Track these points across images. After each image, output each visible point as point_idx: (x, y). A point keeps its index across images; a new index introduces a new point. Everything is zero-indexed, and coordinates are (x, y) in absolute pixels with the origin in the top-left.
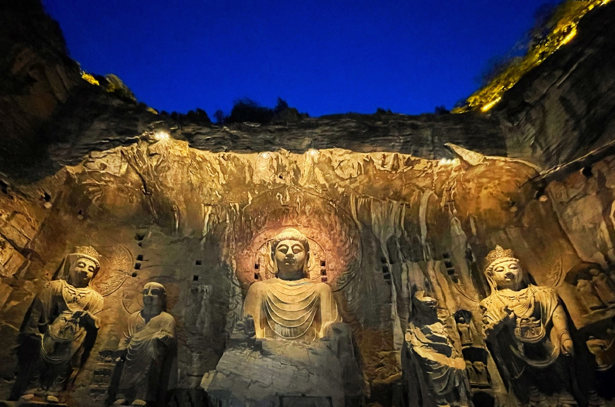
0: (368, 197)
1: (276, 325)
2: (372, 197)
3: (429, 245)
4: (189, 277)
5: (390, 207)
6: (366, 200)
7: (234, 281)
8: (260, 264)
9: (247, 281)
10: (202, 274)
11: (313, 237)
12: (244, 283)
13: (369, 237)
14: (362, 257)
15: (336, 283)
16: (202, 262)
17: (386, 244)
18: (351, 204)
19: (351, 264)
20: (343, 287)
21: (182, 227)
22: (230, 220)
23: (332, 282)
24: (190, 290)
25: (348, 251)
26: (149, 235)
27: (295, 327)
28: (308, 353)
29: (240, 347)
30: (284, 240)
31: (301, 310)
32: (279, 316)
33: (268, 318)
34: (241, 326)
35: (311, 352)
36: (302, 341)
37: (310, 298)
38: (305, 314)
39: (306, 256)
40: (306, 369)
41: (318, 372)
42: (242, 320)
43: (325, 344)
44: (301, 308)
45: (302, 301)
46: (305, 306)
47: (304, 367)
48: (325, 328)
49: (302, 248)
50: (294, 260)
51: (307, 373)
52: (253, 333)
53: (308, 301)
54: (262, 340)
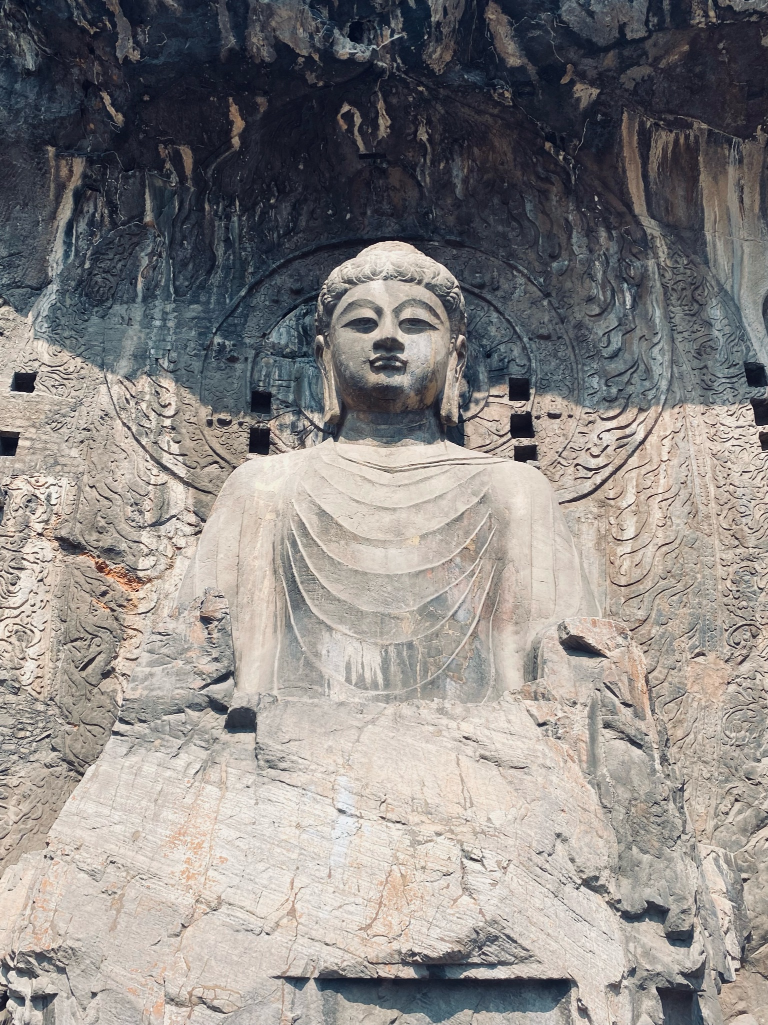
0: (690, 126)
1: (326, 635)
2: (704, 126)
6: (682, 141)
7: (167, 460)
8: (274, 391)
9: (218, 459)
10: (33, 430)
11: (481, 286)
12: (206, 470)
13: (697, 285)
14: (673, 362)
15: (571, 469)
16: (38, 378)
17: (761, 311)
18: (626, 153)
19: (630, 389)
20: (598, 482)
22: (157, 215)
23: (554, 463)
25: (617, 341)
27: (403, 645)
28: (458, 760)
29: (162, 739)
30: (363, 282)
31: (432, 569)
32: (339, 600)
33: (292, 607)
34: (175, 640)
35: (471, 753)
36: (434, 705)
37: (465, 522)
38: (447, 589)
39: (451, 353)
40: (449, 835)
41: (504, 854)
42: (179, 614)
43: (531, 715)
44: (432, 561)
45: (434, 533)
46: (451, 552)
47: (439, 828)
48: (529, 646)
49: (436, 315)
50: (405, 363)
51: (453, 859)
52: (224, 671)
53: (461, 532)
54: (259, 704)
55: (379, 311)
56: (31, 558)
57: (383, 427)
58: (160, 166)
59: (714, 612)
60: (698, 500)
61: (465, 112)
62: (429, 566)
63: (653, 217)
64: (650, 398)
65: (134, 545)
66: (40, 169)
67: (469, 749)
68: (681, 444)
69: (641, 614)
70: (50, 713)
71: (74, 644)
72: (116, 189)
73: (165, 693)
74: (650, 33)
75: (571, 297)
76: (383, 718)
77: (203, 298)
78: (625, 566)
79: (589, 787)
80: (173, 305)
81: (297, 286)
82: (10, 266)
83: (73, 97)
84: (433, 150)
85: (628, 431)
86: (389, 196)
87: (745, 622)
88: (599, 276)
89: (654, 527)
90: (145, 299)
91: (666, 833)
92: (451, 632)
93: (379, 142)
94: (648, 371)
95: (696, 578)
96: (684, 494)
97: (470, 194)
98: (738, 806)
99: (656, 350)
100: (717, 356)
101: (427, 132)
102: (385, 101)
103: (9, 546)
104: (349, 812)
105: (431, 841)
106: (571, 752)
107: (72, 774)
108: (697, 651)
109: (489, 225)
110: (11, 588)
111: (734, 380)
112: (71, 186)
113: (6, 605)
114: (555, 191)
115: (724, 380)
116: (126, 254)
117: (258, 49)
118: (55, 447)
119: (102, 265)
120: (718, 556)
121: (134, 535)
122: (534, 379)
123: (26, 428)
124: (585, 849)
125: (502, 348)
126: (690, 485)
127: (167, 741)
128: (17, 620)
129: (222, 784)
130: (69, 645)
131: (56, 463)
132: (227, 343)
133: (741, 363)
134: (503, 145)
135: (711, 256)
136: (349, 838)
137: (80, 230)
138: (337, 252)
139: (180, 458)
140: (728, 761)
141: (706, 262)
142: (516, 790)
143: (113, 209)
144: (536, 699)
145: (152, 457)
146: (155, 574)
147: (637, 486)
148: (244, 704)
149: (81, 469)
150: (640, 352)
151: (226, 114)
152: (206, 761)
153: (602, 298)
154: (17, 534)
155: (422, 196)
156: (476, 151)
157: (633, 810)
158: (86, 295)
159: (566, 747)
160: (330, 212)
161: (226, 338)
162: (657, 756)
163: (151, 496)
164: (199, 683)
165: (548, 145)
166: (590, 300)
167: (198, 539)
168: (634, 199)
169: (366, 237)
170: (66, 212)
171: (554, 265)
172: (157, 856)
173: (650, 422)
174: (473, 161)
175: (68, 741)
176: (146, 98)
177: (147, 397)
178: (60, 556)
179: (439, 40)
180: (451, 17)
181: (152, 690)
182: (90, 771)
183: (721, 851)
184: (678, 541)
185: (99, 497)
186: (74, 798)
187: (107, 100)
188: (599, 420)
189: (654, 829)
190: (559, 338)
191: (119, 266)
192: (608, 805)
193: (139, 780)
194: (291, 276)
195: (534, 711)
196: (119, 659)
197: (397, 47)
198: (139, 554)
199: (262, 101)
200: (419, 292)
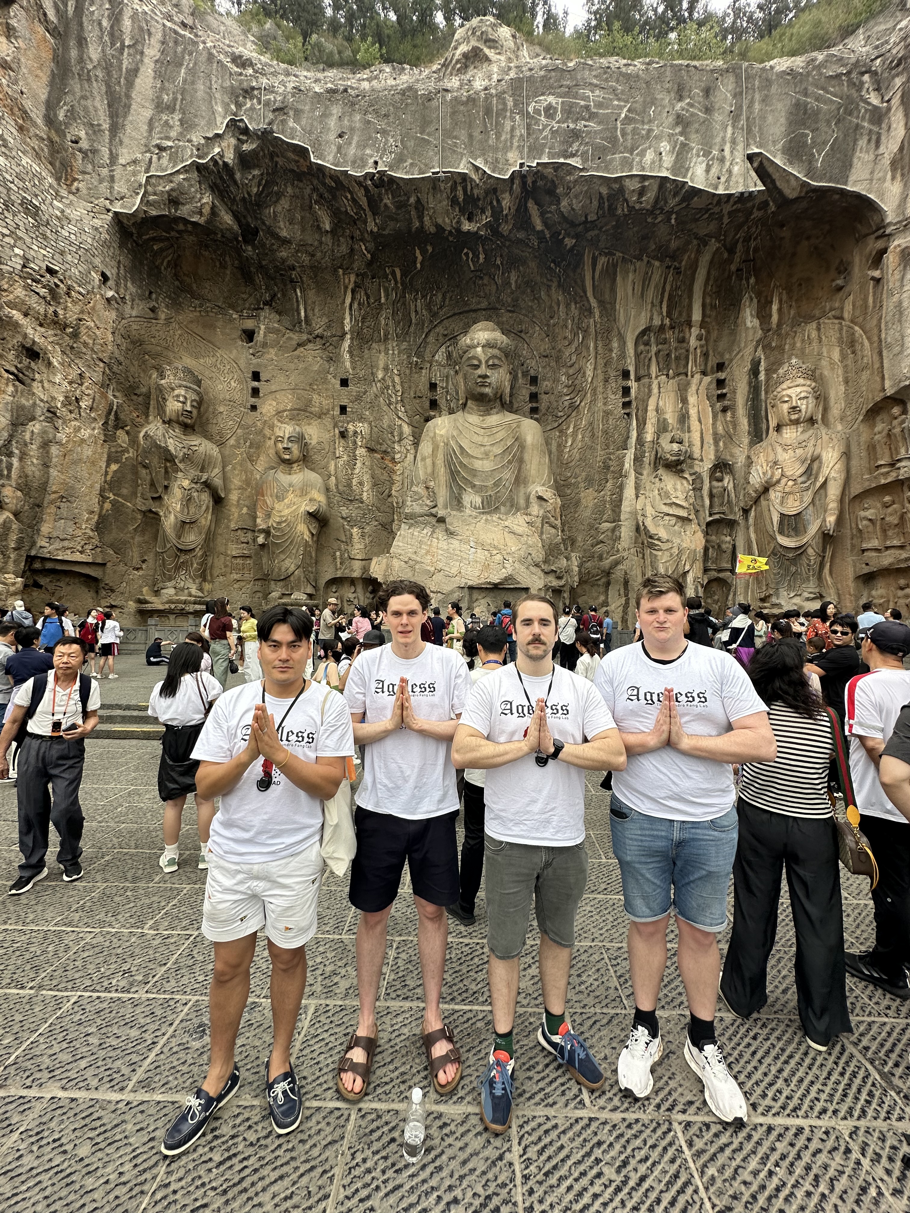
0: (614, 255)
1: (464, 492)
2: (621, 254)
3: (701, 345)
4: (333, 409)
5: (647, 273)
6: (610, 261)
7: (400, 414)
8: (438, 382)
9: (419, 413)
10: (351, 404)
11: (521, 332)
12: (415, 418)
13: (609, 331)
14: (595, 369)
15: (550, 418)
16: (349, 381)
18: (586, 268)
19: (577, 382)
20: (560, 422)
21: (310, 314)
22: (387, 299)
23: (544, 415)
24: (337, 431)
25: (574, 358)
26: (262, 332)
27: (488, 495)
28: (503, 533)
29: (418, 525)
30: (474, 347)
31: (498, 468)
32: (467, 479)
33: (452, 480)
34: (418, 494)
35: (507, 531)
36: (497, 516)
37: (511, 448)
38: (502, 475)
39: (507, 374)
40: (500, 553)
41: (514, 558)
42: (418, 485)
43: (525, 520)
44: (498, 465)
45: (499, 454)
46: (504, 461)
47: (498, 552)
48: (527, 494)
49: (502, 360)
50: (490, 384)
51: (501, 560)
52: (434, 505)
53: (508, 454)
54: (445, 515)
55: (480, 361)
56: (359, 455)
57: (481, 408)
58: (386, 277)
59: (594, 474)
60: (595, 430)
61: (516, 251)
63: (594, 298)
64: (583, 386)
65: (393, 449)
66: (337, 280)
67: (507, 529)
68: (592, 407)
70: (373, 509)
71: (378, 486)
72: (369, 288)
73: (418, 511)
74: (598, 218)
75: (557, 337)
76: (482, 520)
77: (408, 339)
78: (566, 457)
79: (539, 540)
80: (396, 343)
82: (330, 327)
83: (348, 244)
84: (503, 268)
85: (573, 401)
87: (604, 477)
88: (570, 327)
89: (578, 442)
90: (384, 340)
92: (503, 490)
93: (480, 265)
94: (584, 373)
95: (590, 461)
96: (590, 428)
97: (518, 287)
98: (591, 538)
99: (588, 363)
100: (613, 366)
101: (500, 260)
102: (483, 248)
103: (351, 451)
104: (474, 547)
105: (495, 555)
106: (535, 531)
108: (586, 487)
109: (525, 302)
110: (354, 467)
111: (617, 377)
112: (350, 287)
113: (354, 473)
114: (554, 285)
115: (613, 378)
116: (375, 318)
117: (429, 227)
118: (360, 411)
119: (366, 324)
120: (599, 453)
121: (392, 446)
122: (539, 376)
123: (349, 403)
124: (536, 557)
125: (528, 362)
126: (593, 424)
127: (420, 525)
128: (358, 478)
129: (438, 538)
130: (376, 486)
131: (362, 418)
132: (419, 360)
133: (621, 369)
134: (533, 265)
135: (617, 316)
136: (474, 554)
137: (355, 307)
138: (461, 316)
139: (405, 414)
140: (591, 525)
141: (615, 319)
142: (519, 541)
143: (368, 297)
144: (527, 515)
145: (395, 413)
146: (401, 460)
147: (574, 424)
148: (441, 515)
149: (371, 420)
150: (582, 364)
151: (414, 254)
152: (432, 532)
153: (570, 337)
154: (353, 447)
155: (497, 289)
156: (521, 268)
158: (361, 339)
159: (534, 529)
160: (459, 297)
161: (418, 358)
162: (560, 531)
163: (396, 429)
164: (427, 508)
165: (552, 265)
166: (565, 338)
168: (587, 290)
169: (474, 309)
170: (348, 300)
171: (552, 321)
172: (422, 558)
173: (582, 396)
174: (520, 273)
176: (381, 248)
177: (391, 387)
178: (368, 454)
179: (506, 222)
180: (511, 210)
181: (413, 509)
182: (398, 534)
184: (585, 447)
185: (379, 431)
187: (363, 247)
188: (563, 395)
190: (551, 357)
191: (373, 324)
192: (544, 545)
193: (414, 536)
194: (443, 327)
196: (393, 491)
197: (487, 225)
198: (394, 453)
199: (430, 249)
200: (496, 352)
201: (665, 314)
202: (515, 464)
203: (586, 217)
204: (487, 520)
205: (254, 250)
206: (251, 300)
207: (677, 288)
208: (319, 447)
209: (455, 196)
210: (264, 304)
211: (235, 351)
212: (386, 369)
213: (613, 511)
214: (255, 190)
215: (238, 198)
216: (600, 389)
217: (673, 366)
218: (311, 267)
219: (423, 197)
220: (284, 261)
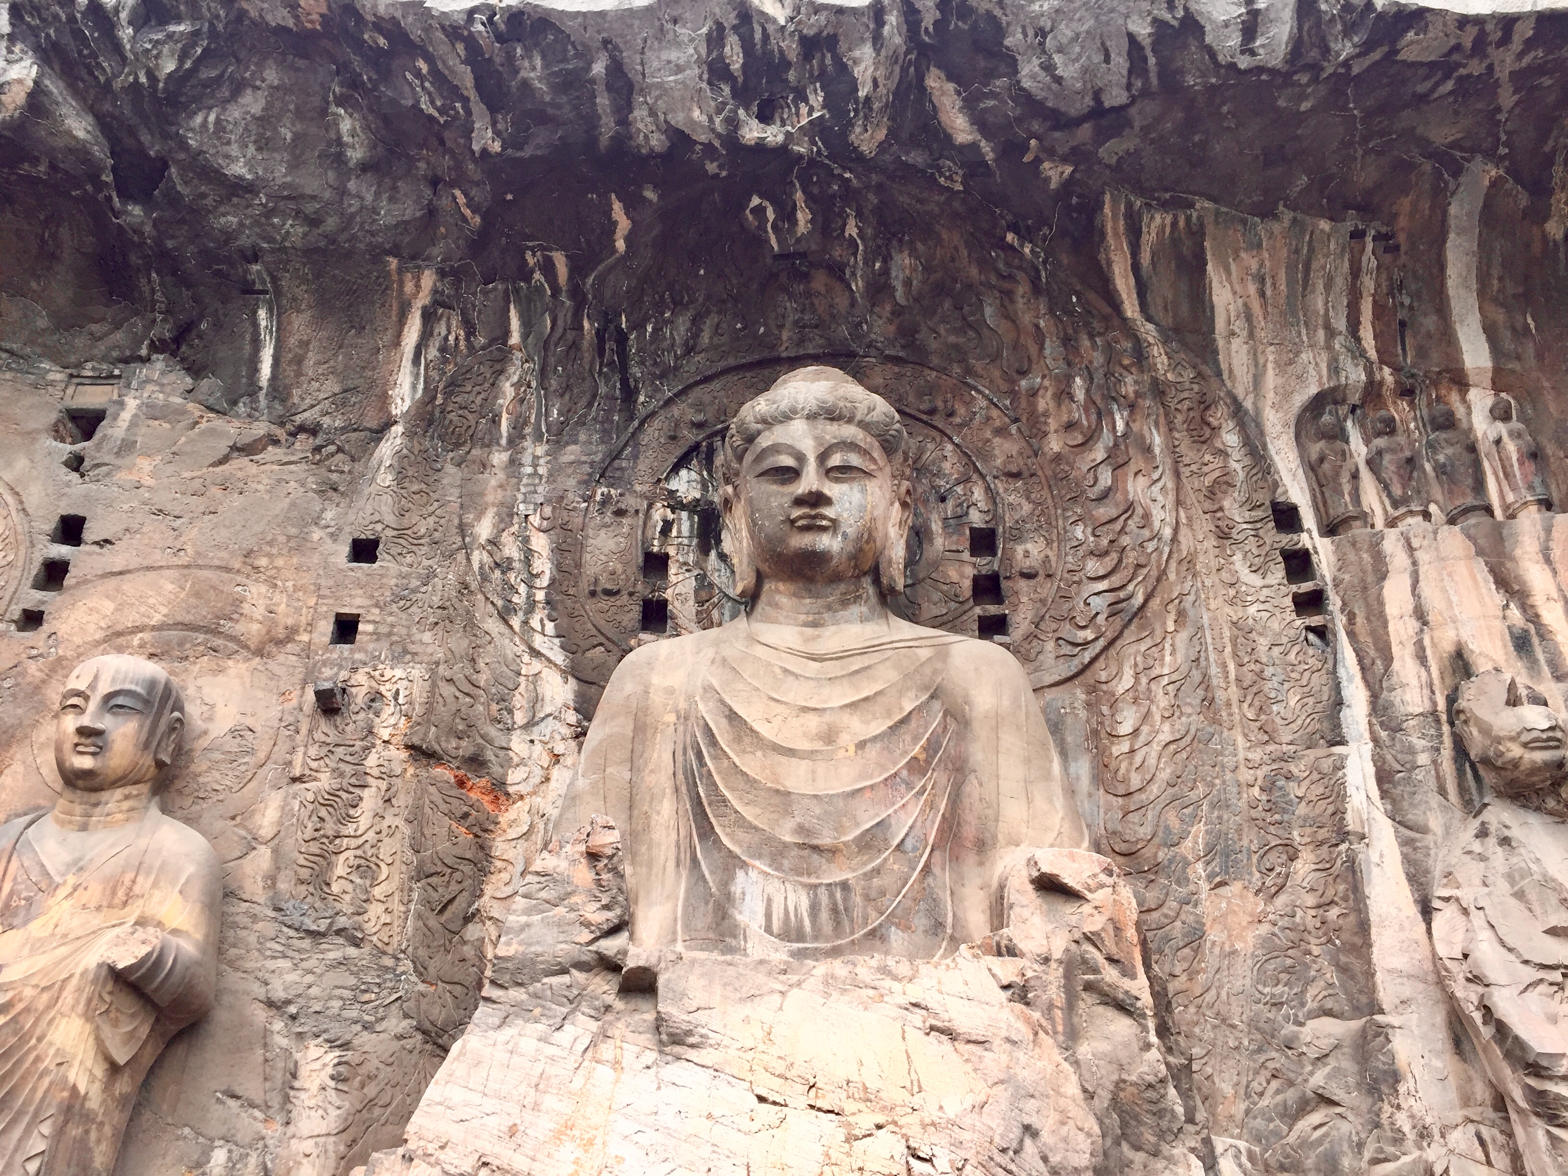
0: (1191, 205)
1: (740, 874)
2: (1207, 204)
3: (1511, 434)
4: (311, 626)
5: (1297, 251)
6: (1182, 223)
7: (538, 642)
8: (672, 551)
9: (604, 641)
10: (376, 611)
11: (932, 412)
12: (589, 654)
13: (1205, 404)
14: (1179, 503)
15: (1050, 645)
16: (381, 546)
17: (1292, 435)
18: (1111, 240)
19: (1125, 540)
20: (1087, 660)
21: (289, 371)
22: (525, 336)
23: (1030, 637)
24: (310, 696)
25: (1106, 478)
26: (126, 416)
27: (836, 884)
28: (904, 1032)
29: (543, 1007)
30: (781, 422)
31: (872, 787)
32: (756, 828)
33: (699, 836)
34: (555, 881)
35: (920, 1024)
36: (874, 963)
37: (913, 724)
38: (890, 811)
39: (892, 504)
40: (891, 1127)
41: (958, 1151)
42: (561, 848)
43: (994, 976)
44: (871, 777)
45: (875, 739)
46: (895, 764)
47: (880, 1119)
48: (995, 884)
49: (873, 460)
50: (835, 524)
51: (897, 1158)
52: (616, 921)
53: (908, 738)
54: (659, 961)
55: (801, 458)
56: (375, 772)
57: (808, 601)
58: (527, 276)
59: (1239, 830)
60: (1215, 682)
61: (904, 201)
62: (869, 783)
63: (1149, 319)
64: (1149, 551)
65: (502, 753)
66: (380, 285)
67: (917, 1018)
68: (1191, 613)
69: (1144, 832)
70: (400, 970)
71: (429, 880)
72: (474, 306)
73: (545, 948)
74: (1133, 100)
75: (1046, 423)
76: (812, 979)
77: (582, 437)
78: (1122, 771)
79: (1066, 1066)
80: (546, 447)
81: (700, 417)
82: (344, 404)
83: (420, 197)
84: (866, 247)
85: (1122, 594)
86: (812, 304)
87: (1279, 842)
88: (1080, 395)
89: (1157, 718)
90: (511, 441)
91: (1164, 1124)
92: (896, 867)
93: (798, 241)
94: (1146, 515)
95: (1213, 785)
96: (1196, 676)
97: (914, 298)
98: (1275, 1084)
99: (1156, 488)
100: (1236, 495)
101: (857, 226)
102: (804, 192)
103: (348, 758)
104: (771, 1099)
105: (870, 1135)
106: (1044, 1023)
107: (428, 1047)
108: (1218, 879)
109: (939, 335)
110: (352, 812)
111: (1259, 525)
112: (419, 304)
113: (346, 833)
114: (1022, 289)
115: (1245, 526)
116: (487, 385)
117: (646, 137)
118: (404, 631)
119: (458, 399)
120: (1241, 755)
121: (501, 741)
122: (1001, 529)
123: (367, 608)
124: (1062, 1145)
125: (959, 489)
126: (1203, 663)
127: (549, 1009)
128: (359, 852)
129: (617, 1064)
130: (423, 882)
131: (406, 651)
132: (613, 491)
133: (1267, 503)
134: (953, 238)
135: (1224, 366)
136: (771, 1131)
137: (430, 357)
138: (748, 375)
139: (557, 641)
140: (1261, 1025)
141: (1219, 374)
142: (975, 1070)
143: (470, 333)
144: (999, 954)
145: (521, 639)
146: (530, 789)
147: (1136, 665)
148: (641, 963)
149: (435, 658)
150: (1135, 491)
151: (608, 211)
152: (595, 1035)
153: (1085, 423)
154: (358, 743)
155: (853, 304)
156: (920, 246)
157: (1122, 1095)
158: (440, 437)
159: (1036, 1015)
160: (739, 326)
161: (611, 485)
162: (1151, 1024)
163: (521, 689)
164: (586, 936)
165: (1010, 237)
167: (580, 745)
168: (1124, 296)
169: (784, 355)
170: (411, 337)
171: (1023, 383)
172: (538, 1156)
173: (1152, 581)
174: (917, 258)
175: (423, 1006)
176: (509, 197)
177: (516, 565)
178: (411, 771)
179: (869, 119)
180: (881, 90)
181: (530, 944)
182: (455, 1048)
183: (1242, 1145)
184: (1188, 739)
185: (458, 694)
186: (437, 1083)
187: (461, 199)
188: (1085, 580)
189: (1148, 1119)
190: (1032, 475)
191: (478, 401)
192: (1090, 1089)
193: (516, 1059)
194: (691, 406)
195: (997, 970)
196: (486, 898)
197: (817, 128)
198: (507, 764)
199: (650, 194)
200: (850, 432)
201: (1373, 354)
202: (939, 777)
203: (1097, 95)
204: (829, 980)
205: (147, 212)
206: (119, 336)
207: (1396, 288)
208: (233, 745)
209: (721, 57)
210: (154, 348)
211: (21, 463)
212: (507, 515)
213: (1343, 970)
214: (169, 66)
215: (117, 84)
216: (1207, 559)
217: (1437, 492)
218: (309, 252)
219: (631, 60)
220: (229, 236)
